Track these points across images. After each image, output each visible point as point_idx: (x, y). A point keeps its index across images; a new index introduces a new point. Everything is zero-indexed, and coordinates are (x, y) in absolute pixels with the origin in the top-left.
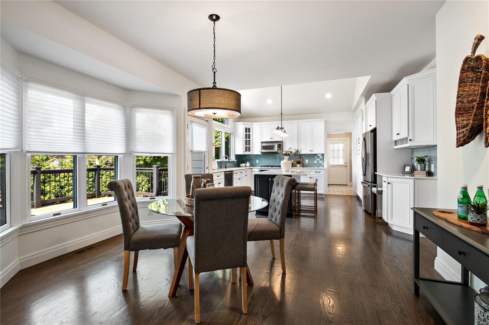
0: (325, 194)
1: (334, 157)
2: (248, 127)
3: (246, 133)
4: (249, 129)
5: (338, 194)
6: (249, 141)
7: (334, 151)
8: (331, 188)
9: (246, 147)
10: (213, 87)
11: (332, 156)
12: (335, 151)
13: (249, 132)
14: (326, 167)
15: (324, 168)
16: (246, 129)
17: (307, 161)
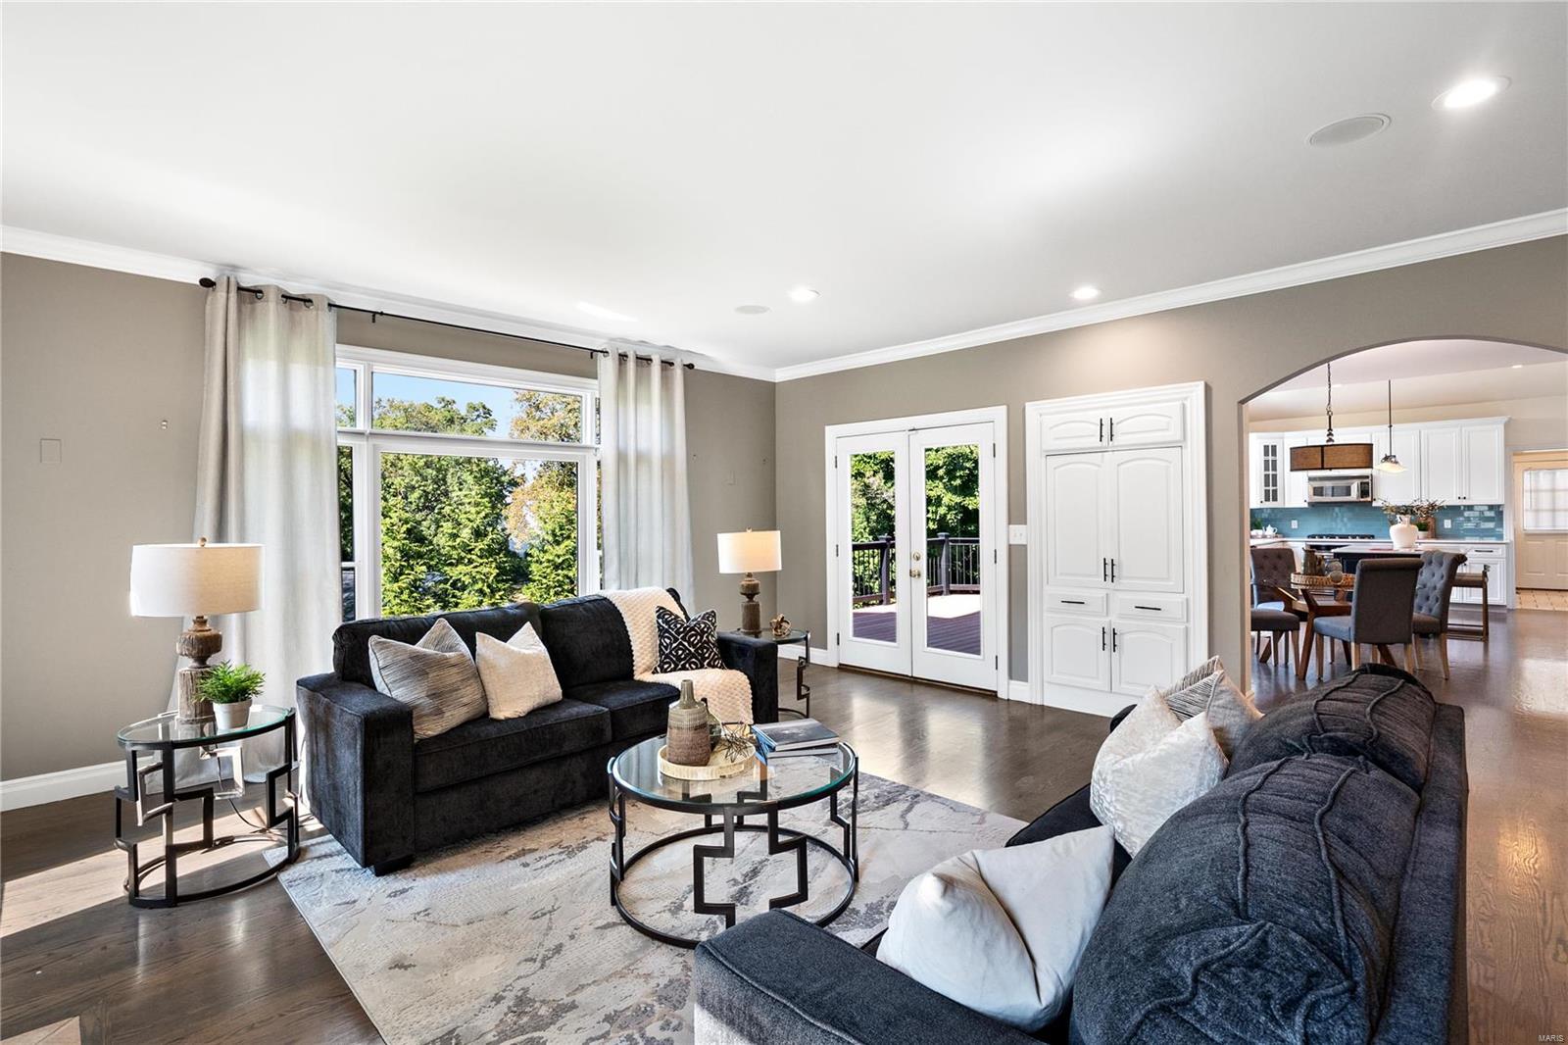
0: (1508, 607)
1: (1537, 511)
2: (1270, 443)
3: (1267, 458)
4: (1274, 448)
5: (1551, 609)
6: (1275, 476)
7: (1537, 491)
8: (1527, 597)
9: (1266, 491)
10: (1328, 441)
11: (1529, 507)
12: (1542, 491)
13: (1274, 453)
14: (1508, 535)
15: (1504, 541)
16: (1266, 448)
17: (1448, 524)
